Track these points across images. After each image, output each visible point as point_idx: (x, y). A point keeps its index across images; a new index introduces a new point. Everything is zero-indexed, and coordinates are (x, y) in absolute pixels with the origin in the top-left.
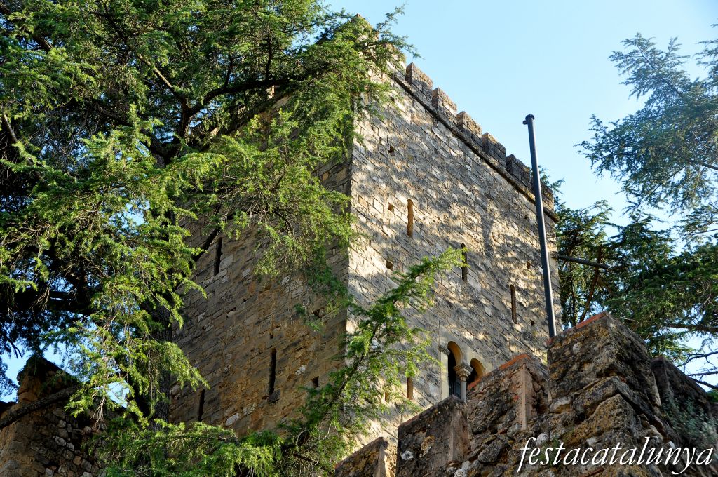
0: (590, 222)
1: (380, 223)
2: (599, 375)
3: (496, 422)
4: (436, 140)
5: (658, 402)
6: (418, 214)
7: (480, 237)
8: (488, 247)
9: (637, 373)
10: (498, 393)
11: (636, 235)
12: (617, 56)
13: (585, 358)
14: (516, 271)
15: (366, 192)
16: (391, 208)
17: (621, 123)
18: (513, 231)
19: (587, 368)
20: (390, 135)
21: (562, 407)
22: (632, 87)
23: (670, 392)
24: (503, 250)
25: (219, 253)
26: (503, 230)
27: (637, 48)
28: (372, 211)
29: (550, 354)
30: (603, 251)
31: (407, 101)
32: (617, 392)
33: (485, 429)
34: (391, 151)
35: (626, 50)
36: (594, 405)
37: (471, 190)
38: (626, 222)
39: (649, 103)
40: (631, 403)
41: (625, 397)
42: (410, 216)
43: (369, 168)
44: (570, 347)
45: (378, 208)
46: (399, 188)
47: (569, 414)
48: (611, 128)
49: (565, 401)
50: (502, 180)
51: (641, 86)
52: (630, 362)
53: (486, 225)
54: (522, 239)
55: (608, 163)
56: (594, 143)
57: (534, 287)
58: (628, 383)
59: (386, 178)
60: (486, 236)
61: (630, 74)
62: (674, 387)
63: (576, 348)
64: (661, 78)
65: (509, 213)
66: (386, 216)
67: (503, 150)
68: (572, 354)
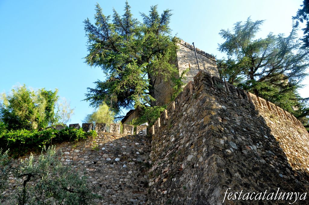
0: (222, 61)
1: (184, 68)
2: (201, 81)
3: (188, 94)
4: (192, 53)
5: (213, 83)
6: (191, 65)
7: (203, 67)
8: (205, 68)
9: (208, 80)
10: (187, 89)
11: (229, 61)
12: (220, 33)
13: (199, 79)
14: (210, 72)
15: (181, 64)
16: (186, 66)
17: (223, 44)
18: (209, 65)
19: (199, 81)
20: (184, 54)
21: (196, 88)
22: (224, 38)
23: (216, 82)
24: (207, 69)
25: (161, 80)
26: (207, 65)
27: (222, 31)
28: (182, 67)
29: (194, 80)
30: (225, 65)
31: (186, 48)
32: (204, 83)
33: (186, 95)
34: (184, 56)
35: (221, 32)
36: (201, 87)
37: (200, 60)
38: (227, 59)
39: (227, 39)
40: (206, 85)
41: (205, 84)
42: (190, 66)
43: (181, 60)
44: (197, 78)
45: (183, 66)
46: (187, 62)
47: (197, 89)
48: (221, 45)
49: (197, 87)
50: (205, 57)
51: (225, 37)
52: (207, 78)
53: (204, 65)
54: (211, 66)
55: (222, 51)
56: (219, 48)
57: (214, 73)
58: (206, 81)
59: (184, 61)
60: (204, 67)
61: (222, 36)
62: (216, 81)
63: (198, 78)
64: (228, 35)
65: (208, 62)
66: (185, 67)
67: (205, 52)
68: (197, 79)
